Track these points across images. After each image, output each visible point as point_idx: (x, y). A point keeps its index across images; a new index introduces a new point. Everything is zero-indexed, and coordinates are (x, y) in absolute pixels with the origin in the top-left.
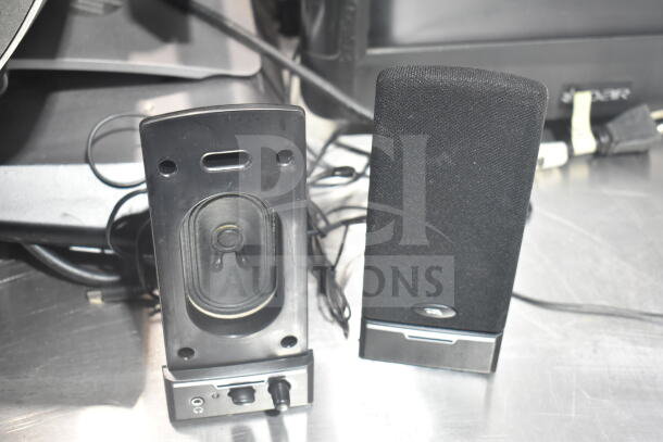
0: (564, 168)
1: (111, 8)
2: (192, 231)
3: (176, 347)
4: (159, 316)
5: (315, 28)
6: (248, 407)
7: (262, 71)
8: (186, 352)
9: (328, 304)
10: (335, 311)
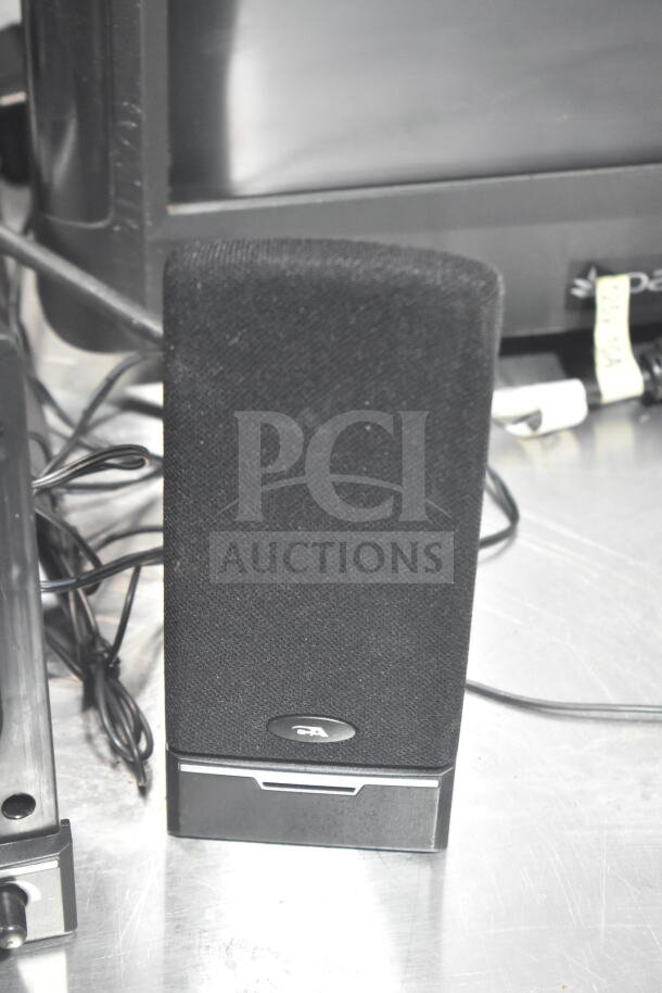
0: (582, 430)
10: (118, 743)
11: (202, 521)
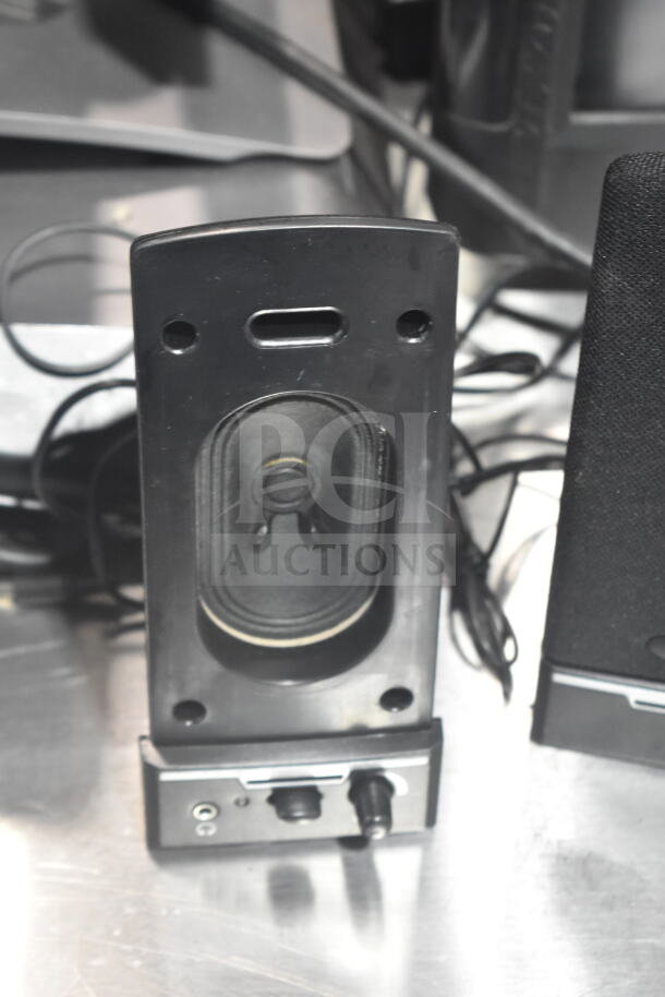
1: (47, 10)
2: (217, 465)
3: (172, 699)
4: (139, 638)
5: (466, 66)
6: (304, 828)
7: (352, 152)
8: (190, 709)
9: (472, 631)
10: (486, 646)
11: (610, 432)
